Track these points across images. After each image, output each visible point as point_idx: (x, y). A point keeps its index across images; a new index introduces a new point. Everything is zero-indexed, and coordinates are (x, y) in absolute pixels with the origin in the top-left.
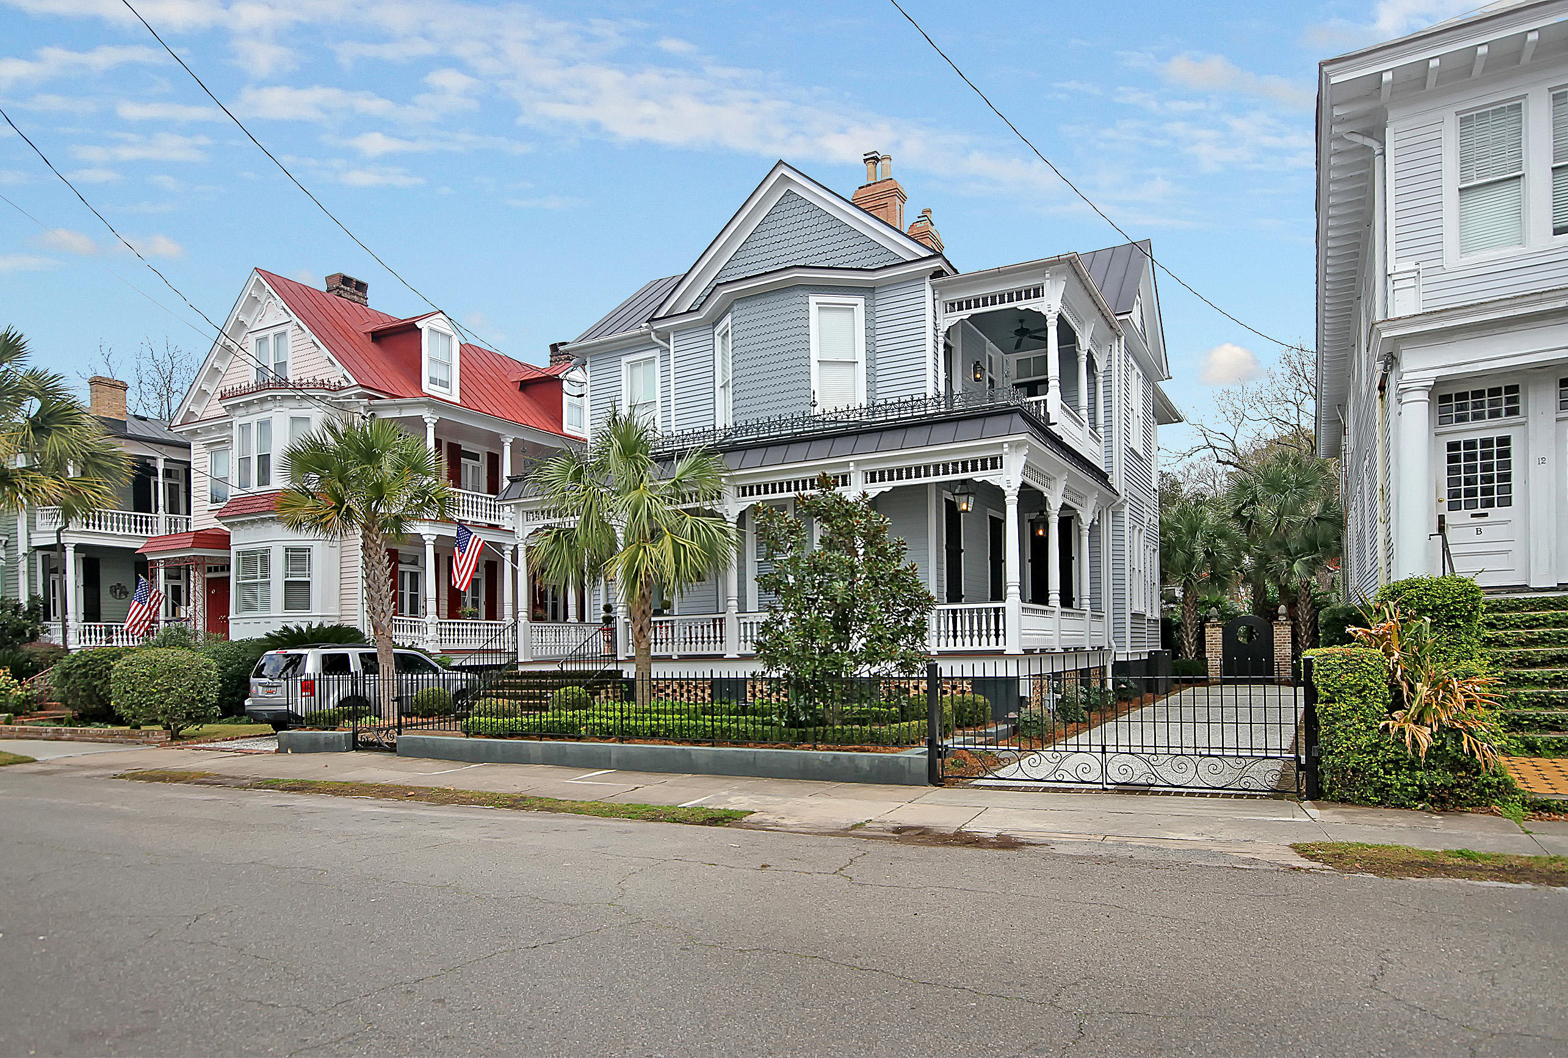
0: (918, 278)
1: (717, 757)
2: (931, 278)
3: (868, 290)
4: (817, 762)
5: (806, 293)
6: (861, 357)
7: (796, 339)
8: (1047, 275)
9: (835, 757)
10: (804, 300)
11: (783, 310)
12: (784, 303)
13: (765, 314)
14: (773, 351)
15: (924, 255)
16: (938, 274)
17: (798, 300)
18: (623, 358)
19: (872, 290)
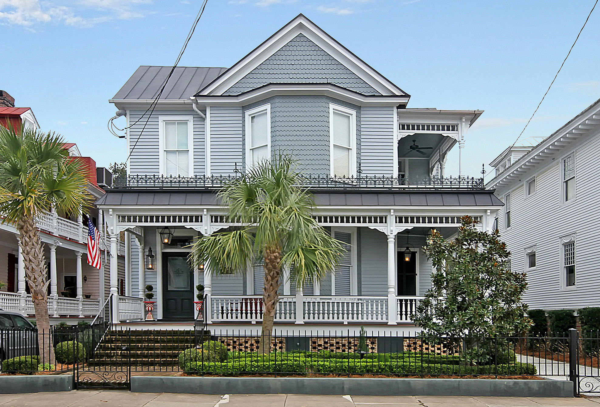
0: (389, 106)
1: (430, 385)
2: (398, 108)
3: (358, 107)
4: (503, 386)
5: (328, 101)
6: (354, 146)
7: (322, 128)
8: (464, 120)
9: (515, 383)
10: (327, 105)
11: (314, 109)
12: (314, 105)
13: (300, 109)
14: (305, 133)
15: (397, 94)
16: (402, 106)
17: (324, 105)
18: (160, 117)
19: (360, 107)
